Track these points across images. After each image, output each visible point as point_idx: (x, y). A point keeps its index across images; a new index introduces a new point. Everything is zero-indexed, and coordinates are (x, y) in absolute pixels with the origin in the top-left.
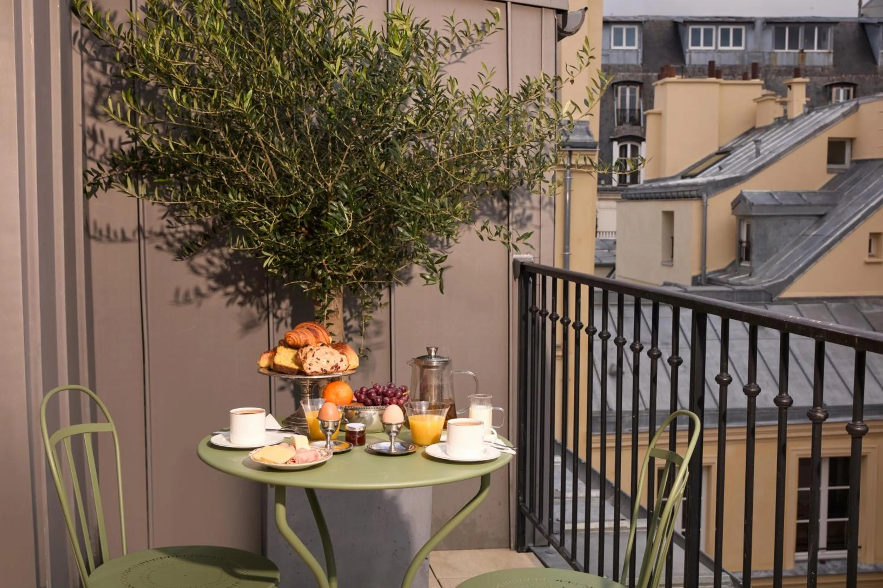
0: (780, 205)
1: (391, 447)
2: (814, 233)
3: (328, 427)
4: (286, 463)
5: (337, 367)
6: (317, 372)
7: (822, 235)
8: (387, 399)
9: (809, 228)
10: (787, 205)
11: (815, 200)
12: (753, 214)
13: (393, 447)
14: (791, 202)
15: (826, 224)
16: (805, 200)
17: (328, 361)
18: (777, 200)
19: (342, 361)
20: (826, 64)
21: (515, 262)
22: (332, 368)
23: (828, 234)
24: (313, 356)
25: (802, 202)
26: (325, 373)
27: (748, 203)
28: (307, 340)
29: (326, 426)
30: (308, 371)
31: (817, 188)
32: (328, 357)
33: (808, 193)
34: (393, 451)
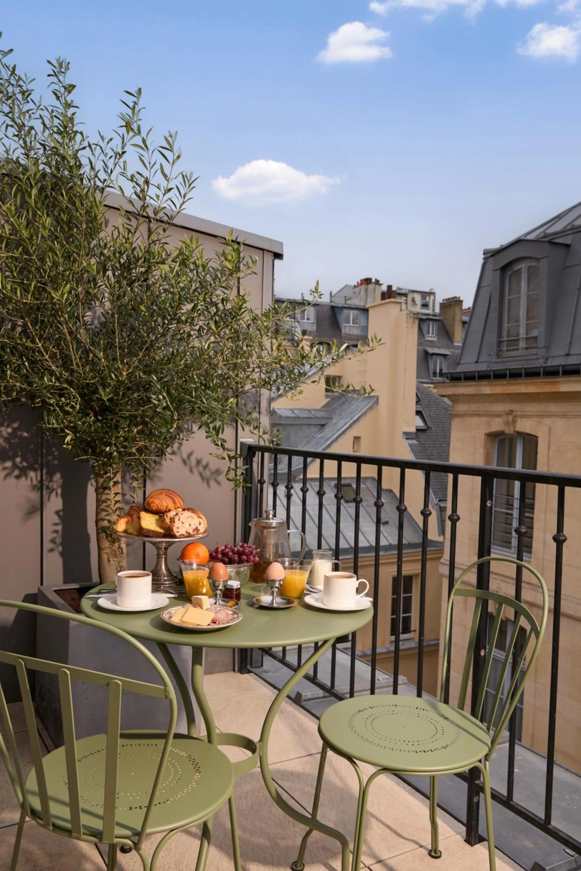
0: (298, 417)
1: (272, 601)
2: (319, 436)
3: (218, 586)
4: (209, 625)
5: (197, 530)
6: (183, 535)
7: (324, 438)
8: (245, 557)
9: (316, 433)
10: (302, 418)
11: (320, 414)
12: (282, 423)
13: (274, 601)
14: (304, 416)
15: (326, 430)
16: (313, 415)
17: (190, 525)
18: (296, 414)
19: (200, 524)
20: (312, 330)
21: (242, 443)
22: (194, 531)
23: (328, 437)
24: (179, 520)
25: (311, 416)
26: (189, 535)
27: (278, 416)
28: (167, 506)
29: (217, 585)
30: (177, 534)
31: (319, 407)
32: (190, 520)
33: (315, 410)
34: (275, 605)
